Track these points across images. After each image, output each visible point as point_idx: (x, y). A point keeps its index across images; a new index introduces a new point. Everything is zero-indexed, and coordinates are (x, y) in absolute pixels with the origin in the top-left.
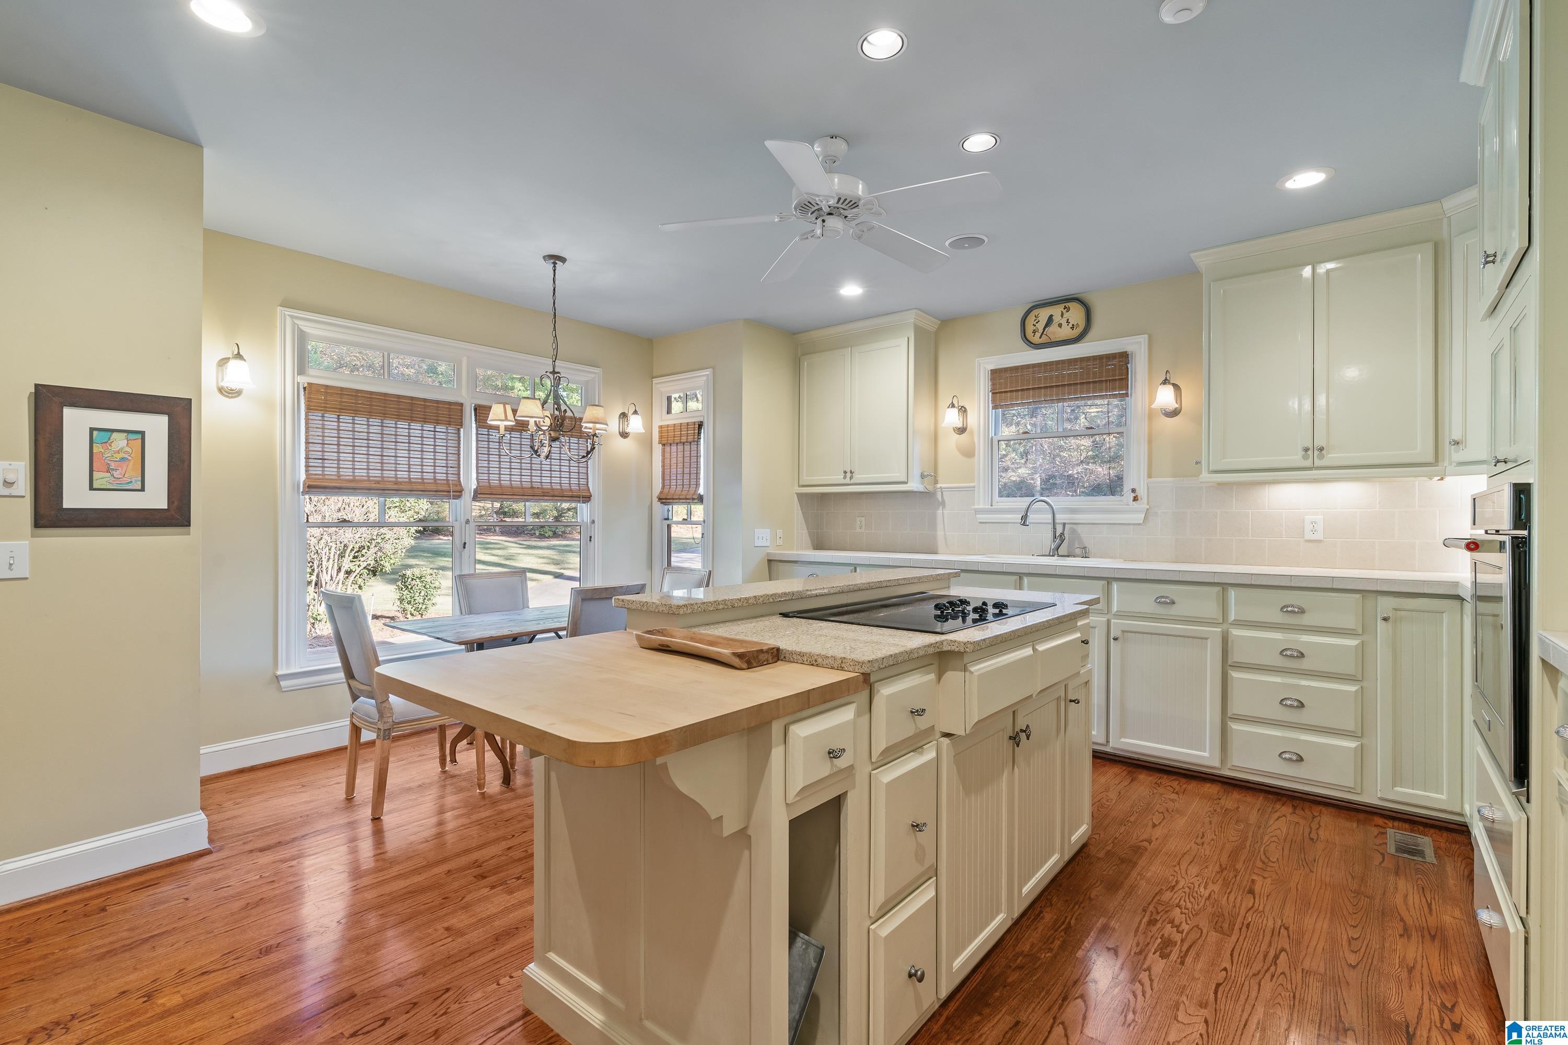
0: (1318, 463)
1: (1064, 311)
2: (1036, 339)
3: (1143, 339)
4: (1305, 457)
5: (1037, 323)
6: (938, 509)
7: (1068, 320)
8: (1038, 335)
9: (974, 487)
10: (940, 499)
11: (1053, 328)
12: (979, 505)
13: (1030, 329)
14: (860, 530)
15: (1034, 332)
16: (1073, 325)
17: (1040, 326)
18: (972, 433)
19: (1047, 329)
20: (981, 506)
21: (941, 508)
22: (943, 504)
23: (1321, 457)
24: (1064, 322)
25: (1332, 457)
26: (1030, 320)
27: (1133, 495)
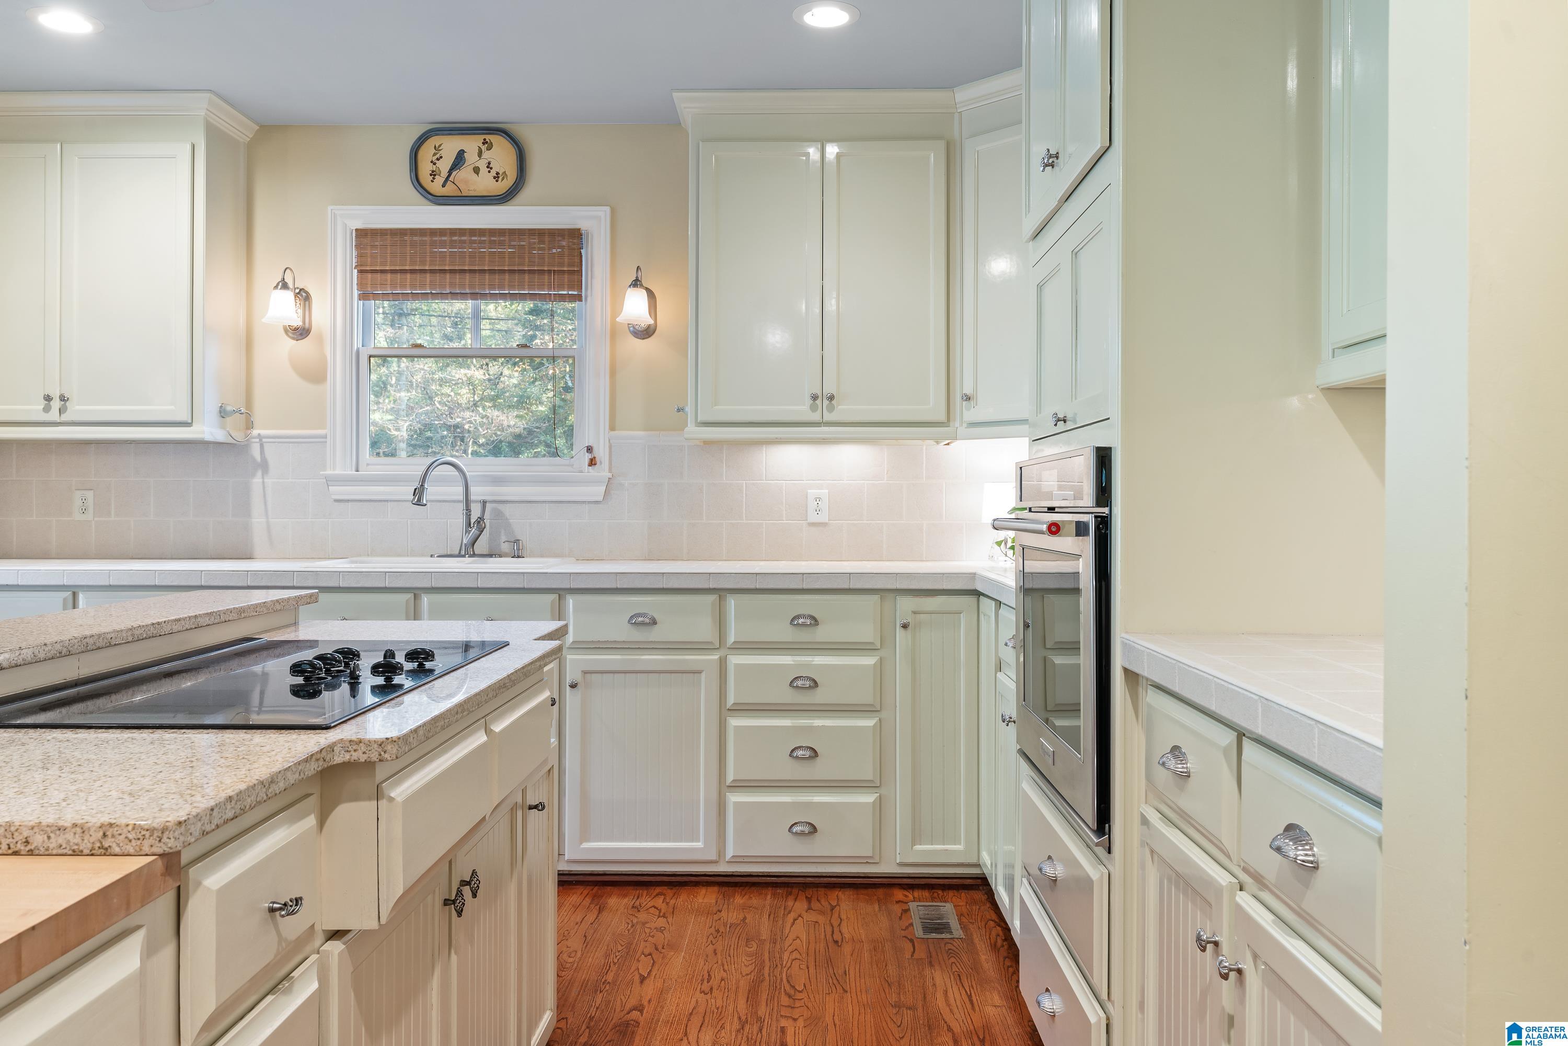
0: (828, 417)
1: (484, 148)
2: (436, 187)
3: (603, 212)
4: (813, 408)
5: (438, 159)
6: (253, 475)
7: (489, 163)
8: (439, 180)
9: (326, 437)
10: (258, 458)
11: (464, 174)
12: (333, 468)
13: (425, 169)
14: (84, 518)
15: (433, 174)
16: (498, 173)
17: (444, 166)
18: (320, 339)
19: (454, 173)
20: (337, 471)
21: (259, 473)
22: (264, 466)
23: (831, 409)
24: (482, 165)
25: (843, 411)
26: (426, 153)
27: (588, 456)
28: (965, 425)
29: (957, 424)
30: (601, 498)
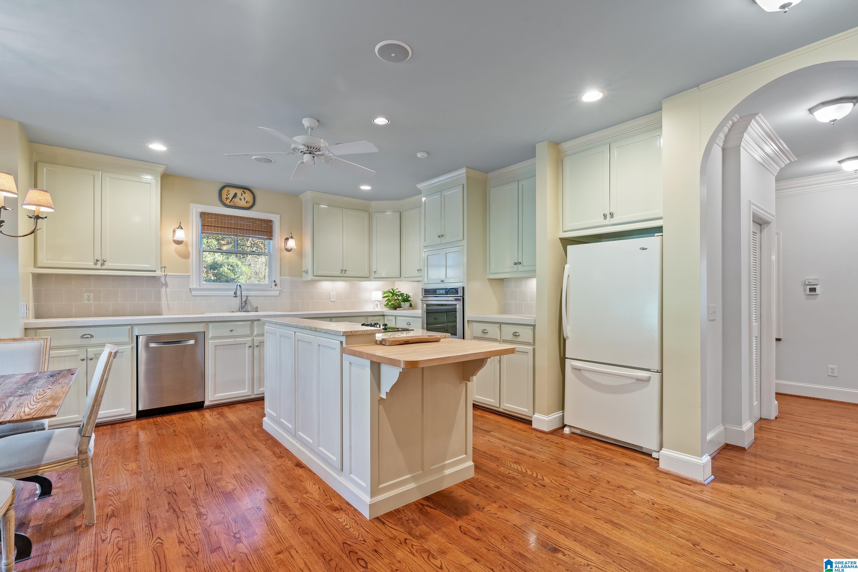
0: (344, 275)
1: (243, 193)
2: (228, 202)
3: (278, 216)
4: (341, 273)
5: (228, 194)
6: (162, 288)
7: (245, 198)
8: (229, 201)
9: (190, 276)
10: (164, 282)
11: (236, 200)
12: (193, 286)
13: (224, 197)
14: (89, 302)
15: (227, 198)
16: (247, 201)
17: (230, 197)
18: (187, 245)
19: (233, 199)
20: (194, 287)
21: (164, 287)
22: (166, 285)
23: (345, 273)
24: (242, 198)
25: (348, 274)
26: (225, 191)
27: (275, 283)
28: (373, 278)
29: (371, 277)
30: (278, 295)
